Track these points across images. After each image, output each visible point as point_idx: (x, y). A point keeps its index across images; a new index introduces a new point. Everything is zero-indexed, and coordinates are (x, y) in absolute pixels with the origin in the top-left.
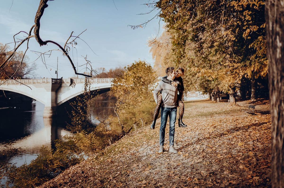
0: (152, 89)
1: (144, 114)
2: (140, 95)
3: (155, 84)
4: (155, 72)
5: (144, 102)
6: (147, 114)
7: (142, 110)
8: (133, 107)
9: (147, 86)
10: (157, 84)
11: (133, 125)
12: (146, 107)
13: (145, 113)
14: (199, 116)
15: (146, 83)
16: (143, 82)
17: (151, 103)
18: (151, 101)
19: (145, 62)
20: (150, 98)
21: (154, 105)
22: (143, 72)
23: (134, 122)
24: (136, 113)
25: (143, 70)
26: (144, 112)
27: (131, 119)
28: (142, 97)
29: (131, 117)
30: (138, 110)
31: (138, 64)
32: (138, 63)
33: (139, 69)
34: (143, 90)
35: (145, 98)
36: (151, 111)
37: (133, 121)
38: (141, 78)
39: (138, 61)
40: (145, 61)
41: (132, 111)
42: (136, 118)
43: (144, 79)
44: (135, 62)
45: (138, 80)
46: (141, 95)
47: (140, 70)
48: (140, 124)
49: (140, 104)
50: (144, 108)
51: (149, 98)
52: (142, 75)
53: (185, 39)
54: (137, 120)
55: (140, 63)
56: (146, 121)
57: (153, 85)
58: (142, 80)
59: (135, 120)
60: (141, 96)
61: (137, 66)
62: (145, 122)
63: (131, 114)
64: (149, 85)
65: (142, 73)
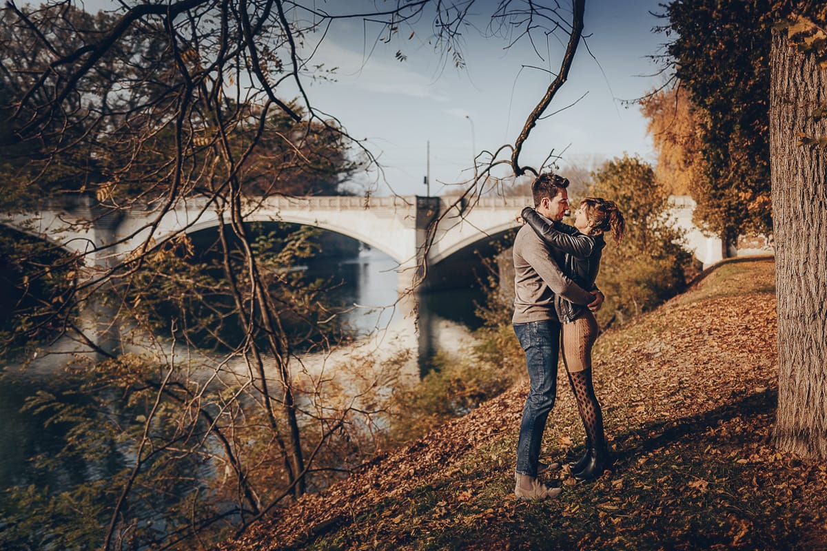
0: (655, 227)
1: (639, 288)
2: (627, 243)
3: (662, 214)
4: (662, 186)
5: (637, 258)
6: (645, 287)
7: (634, 276)
8: (612, 270)
9: (644, 220)
10: (666, 216)
11: (616, 311)
12: (644, 271)
13: (642, 286)
14: (758, 291)
15: (641, 212)
16: (634, 210)
17: (655, 262)
18: (653, 257)
19: (637, 161)
20: (652, 250)
21: (661, 266)
22: (635, 186)
23: (617, 306)
24: (621, 284)
25: (634, 180)
26: (638, 283)
27: (610, 298)
28: (633, 247)
29: (610, 294)
30: (626, 279)
31: (623, 166)
32: (623, 162)
33: (625, 177)
34: (635, 228)
35: (640, 249)
36: (654, 279)
37: (614, 303)
38: (630, 199)
39: (621, 157)
40: (639, 158)
41: (612, 281)
42: (620, 297)
43: (638, 203)
44: (616, 158)
45: (623, 205)
46: (630, 242)
47: (627, 181)
48: (631, 310)
49: (629, 263)
50: (638, 273)
51: (649, 249)
52: (632, 193)
53: (728, 128)
54: (624, 301)
55: (627, 164)
56: (643, 305)
57: (658, 218)
58: (633, 205)
59: (620, 302)
60: (631, 245)
61: (620, 170)
62: (641, 307)
63: (609, 287)
64: (648, 218)
65: (631, 187)
